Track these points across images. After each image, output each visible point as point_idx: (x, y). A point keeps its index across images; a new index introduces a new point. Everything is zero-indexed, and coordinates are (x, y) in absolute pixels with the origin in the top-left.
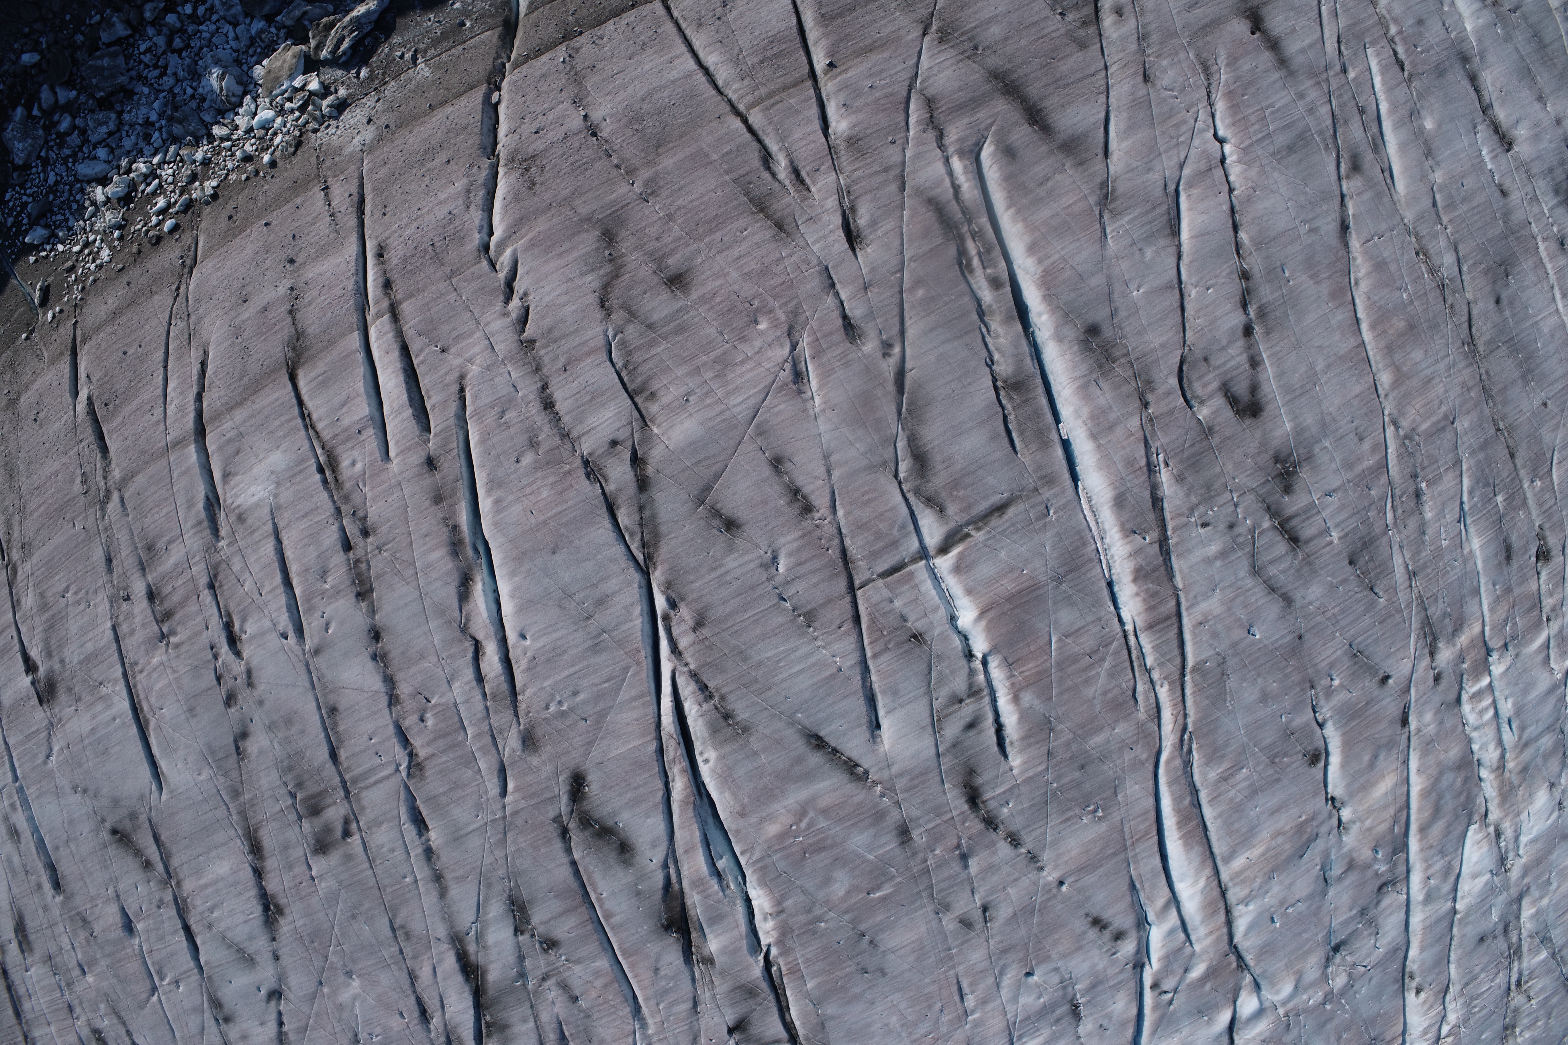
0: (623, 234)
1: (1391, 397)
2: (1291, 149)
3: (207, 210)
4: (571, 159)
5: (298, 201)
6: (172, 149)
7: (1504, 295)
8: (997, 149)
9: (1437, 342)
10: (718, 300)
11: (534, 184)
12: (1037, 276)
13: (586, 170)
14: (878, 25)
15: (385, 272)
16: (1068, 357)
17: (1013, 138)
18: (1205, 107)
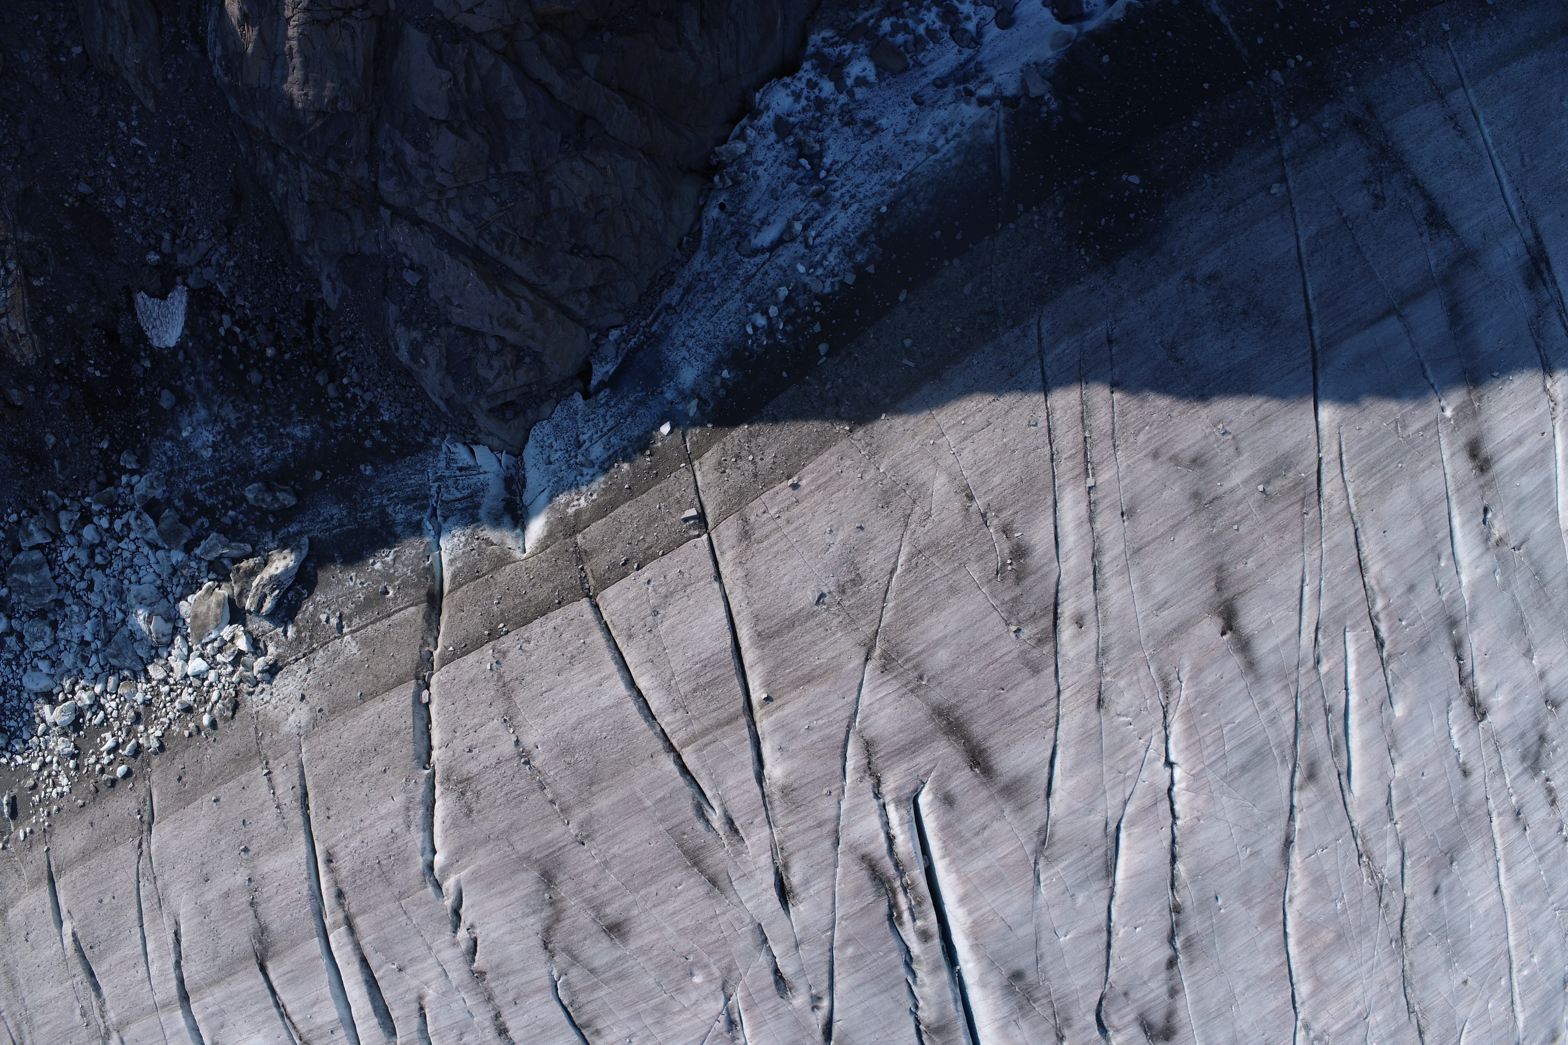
0: (561, 877)
1: (1306, 1005)
2: (1244, 768)
3: (155, 761)
4: (506, 789)
5: (243, 779)
6: (112, 680)
7: (1445, 884)
8: (935, 797)
9: (1364, 946)
10: (655, 953)
11: (471, 811)
12: (967, 926)
13: (521, 802)
14: (817, 648)
15: (336, 883)
16: (990, 1001)
17: (952, 786)
18: (1159, 733)
